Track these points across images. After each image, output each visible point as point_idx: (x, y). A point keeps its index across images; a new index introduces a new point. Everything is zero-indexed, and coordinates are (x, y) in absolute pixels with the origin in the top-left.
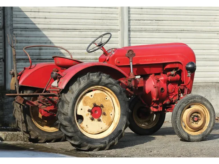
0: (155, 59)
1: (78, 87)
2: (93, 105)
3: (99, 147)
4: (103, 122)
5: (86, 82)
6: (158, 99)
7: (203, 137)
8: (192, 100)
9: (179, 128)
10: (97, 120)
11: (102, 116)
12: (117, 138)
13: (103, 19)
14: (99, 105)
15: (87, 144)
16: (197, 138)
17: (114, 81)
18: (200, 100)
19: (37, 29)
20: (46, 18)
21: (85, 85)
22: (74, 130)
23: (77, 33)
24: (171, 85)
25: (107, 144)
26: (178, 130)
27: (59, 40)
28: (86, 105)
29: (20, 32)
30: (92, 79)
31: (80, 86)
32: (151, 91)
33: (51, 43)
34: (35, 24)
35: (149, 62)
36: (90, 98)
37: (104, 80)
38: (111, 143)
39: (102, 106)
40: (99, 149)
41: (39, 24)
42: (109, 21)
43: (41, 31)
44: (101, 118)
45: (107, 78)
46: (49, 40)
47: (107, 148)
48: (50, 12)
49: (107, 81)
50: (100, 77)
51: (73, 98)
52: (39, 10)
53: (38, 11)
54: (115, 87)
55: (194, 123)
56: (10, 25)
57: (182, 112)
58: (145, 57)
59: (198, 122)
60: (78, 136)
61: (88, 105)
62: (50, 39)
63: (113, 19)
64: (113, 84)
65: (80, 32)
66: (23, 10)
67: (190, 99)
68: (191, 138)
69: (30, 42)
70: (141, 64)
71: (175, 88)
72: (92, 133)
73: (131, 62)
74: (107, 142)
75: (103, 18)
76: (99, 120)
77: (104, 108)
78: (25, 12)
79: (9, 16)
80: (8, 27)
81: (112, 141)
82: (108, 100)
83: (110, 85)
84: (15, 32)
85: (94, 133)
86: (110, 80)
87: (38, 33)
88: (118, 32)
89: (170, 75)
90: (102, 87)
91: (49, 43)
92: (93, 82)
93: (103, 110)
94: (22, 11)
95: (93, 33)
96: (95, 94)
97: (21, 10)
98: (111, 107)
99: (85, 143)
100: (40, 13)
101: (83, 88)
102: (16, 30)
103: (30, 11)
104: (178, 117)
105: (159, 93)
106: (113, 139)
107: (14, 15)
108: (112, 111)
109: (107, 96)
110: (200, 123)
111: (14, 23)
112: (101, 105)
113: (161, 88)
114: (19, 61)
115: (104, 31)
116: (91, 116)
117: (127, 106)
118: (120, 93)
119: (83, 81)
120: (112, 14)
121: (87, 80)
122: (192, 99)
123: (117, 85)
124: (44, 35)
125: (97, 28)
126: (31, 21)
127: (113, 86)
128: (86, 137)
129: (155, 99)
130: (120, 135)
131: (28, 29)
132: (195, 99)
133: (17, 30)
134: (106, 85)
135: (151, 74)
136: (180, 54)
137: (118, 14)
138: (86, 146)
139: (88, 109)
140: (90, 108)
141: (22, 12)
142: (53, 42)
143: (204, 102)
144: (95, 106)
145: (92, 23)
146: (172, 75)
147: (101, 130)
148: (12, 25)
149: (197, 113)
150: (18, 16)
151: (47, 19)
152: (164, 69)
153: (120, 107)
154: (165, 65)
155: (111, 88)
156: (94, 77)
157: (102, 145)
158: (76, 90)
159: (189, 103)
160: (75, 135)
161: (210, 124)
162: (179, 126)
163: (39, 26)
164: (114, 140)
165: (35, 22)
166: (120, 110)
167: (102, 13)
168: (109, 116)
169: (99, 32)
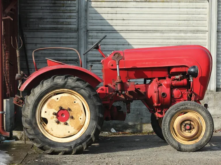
0: (156, 63)
1: (40, 90)
2: (58, 108)
3: (63, 151)
4: (70, 126)
5: (49, 85)
6: (159, 105)
7: (197, 148)
8: (184, 107)
9: (167, 136)
10: (63, 123)
11: (69, 119)
12: (85, 143)
14: (67, 108)
15: (49, 147)
16: (190, 148)
17: (82, 84)
18: (192, 107)
19: (114, 31)
20: (124, 20)
21: (47, 88)
22: (34, 132)
23: (158, 34)
24: (177, 90)
25: (73, 148)
26: (167, 138)
27: (138, 42)
28: (51, 108)
29: (96, 34)
30: (56, 82)
31: (42, 89)
32: (152, 96)
33: (129, 45)
34: (112, 26)
35: (148, 65)
36: (55, 101)
37: (70, 83)
38: (78, 147)
39: (70, 110)
40: (63, 153)
41: (116, 26)
42: (195, 22)
43: (118, 33)
44: (68, 122)
45: (74, 81)
46: (127, 42)
47: (73, 153)
48: (128, 14)
49: (73, 85)
50: (66, 80)
51: (33, 101)
52: (116, 12)
54: (82, 90)
55: (187, 131)
56: (84, 27)
57: (171, 119)
58: (144, 60)
59: (191, 131)
60: (39, 139)
61: (53, 108)
62: (128, 40)
63: (201, 19)
64: (80, 88)
65: (162, 34)
66: (99, 12)
67: (181, 106)
68: (182, 147)
69: (106, 44)
70: (138, 67)
71: (184, 93)
72: (58, 137)
73: (117, 65)
74: (72, 147)
75: (188, 19)
76: (66, 124)
77: (72, 111)
78: (101, 14)
79: (83, 18)
80: (82, 29)
81: (78, 145)
82: (76, 104)
83: (77, 89)
84: (90, 34)
85: (61, 137)
86: (77, 84)
88: (206, 33)
89: (175, 80)
90: (68, 90)
91: (126, 45)
92: (57, 84)
93: (71, 114)
96: (61, 97)
97: (97, 12)
98: (81, 111)
99: (47, 146)
101: (45, 91)
102: (91, 32)
103: (107, 13)
104: (167, 124)
105: (160, 98)
106: (81, 143)
107: (90, 17)
108: (81, 115)
109: (75, 100)
110: (194, 132)
111: (89, 25)
112: (69, 108)
113: (162, 92)
114: (94, 63)
115: (190, 32)
116: (57, 120)
117: (97, 110)
118: (90, 96)
119: (46, 84)
120: (199, 14)
121: (50, 83)
122: (183, 105)
123: (85, 88)
124: (122, 36)
125: (181, 30)
126: (108, 23)
127: (81, 90)
128: (48, 140)
129: (155, 104)
130: (89, 139)
131: (104, 31)
132: (187, 106)
133: (93, 32)
134: (73, 88)
135: (155, 78)
136: (188, 57)
137: (207, 14)
138: (49, 149)
139: (53, 112)
140: (55, 111)
141: (98, 14)
142: (130, 43)
143: (198, 110)
144: (61, 109)
145: (176, 24)
146: (178, 80)
147: (68, 134)
148: (86, 27)
149: (190, 121)
150: (93, 18)
152: (170, 73)
153: (89, 111)
154: (170, 68)
155: (79, 92)
156: (59, 80)
157: (67, 149)
158: (38, 93)
159: (179, 109)
160: (35, 137)
161: (205, 133)
162: (168, 134)
163: (116, 28)
164: (82, 145)
165: (112, 24)
166: (90, 114)
167: (187, 14)
168: (78, 120)
169: (184, 33)
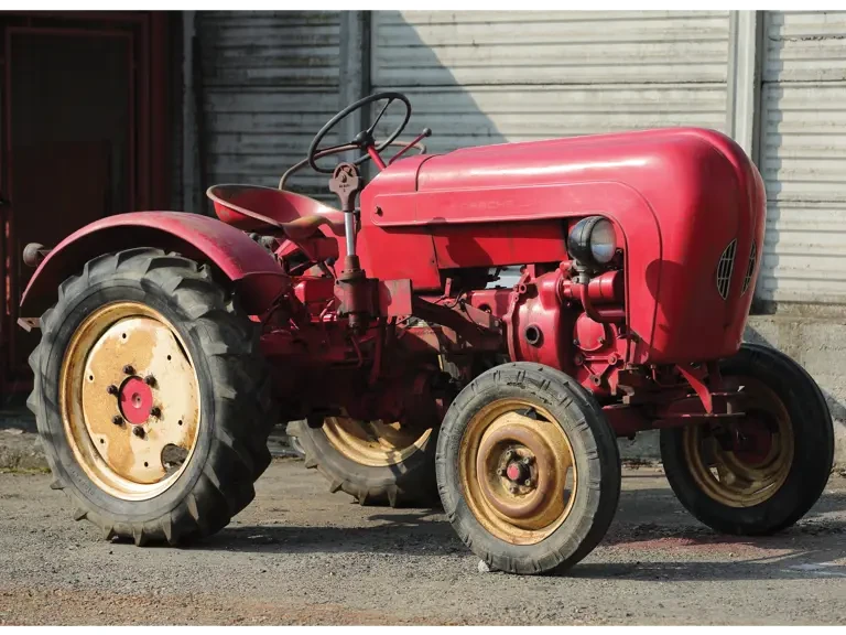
0: (510, 203)
13: (674, 41)
19: (450, 86)
20: (477, 45)
33: (489, 135)
34: (444, 68)
41: (458, 67)
42: (695, 46)
46: (485, 125)
48: (489, 23)
52: (454, 17)
53: (452, 20)
56: (355, 75)
63: (711, 37)
65: (590, 94)
75: (671, 37)
79: (352, 44)
80: (350, 81)
87: (451, 98)
91: (483, 135)
94: (407, 25)
95: (636, 95)
100: (459, 27)
102: (383, 89)
103: (429, 21)
105: (523, 345)
107: (379, 38)
113: (530, 324)
120: (707, 18)
126: (434, 58)
131: (418, 86)
141: (404, 28)
148: (360, 73)
150: (389, 43)
151: (480, 48)
163: (459, 75)
165: (446, 60)
167: (669, 18)
169: (659, 90)
